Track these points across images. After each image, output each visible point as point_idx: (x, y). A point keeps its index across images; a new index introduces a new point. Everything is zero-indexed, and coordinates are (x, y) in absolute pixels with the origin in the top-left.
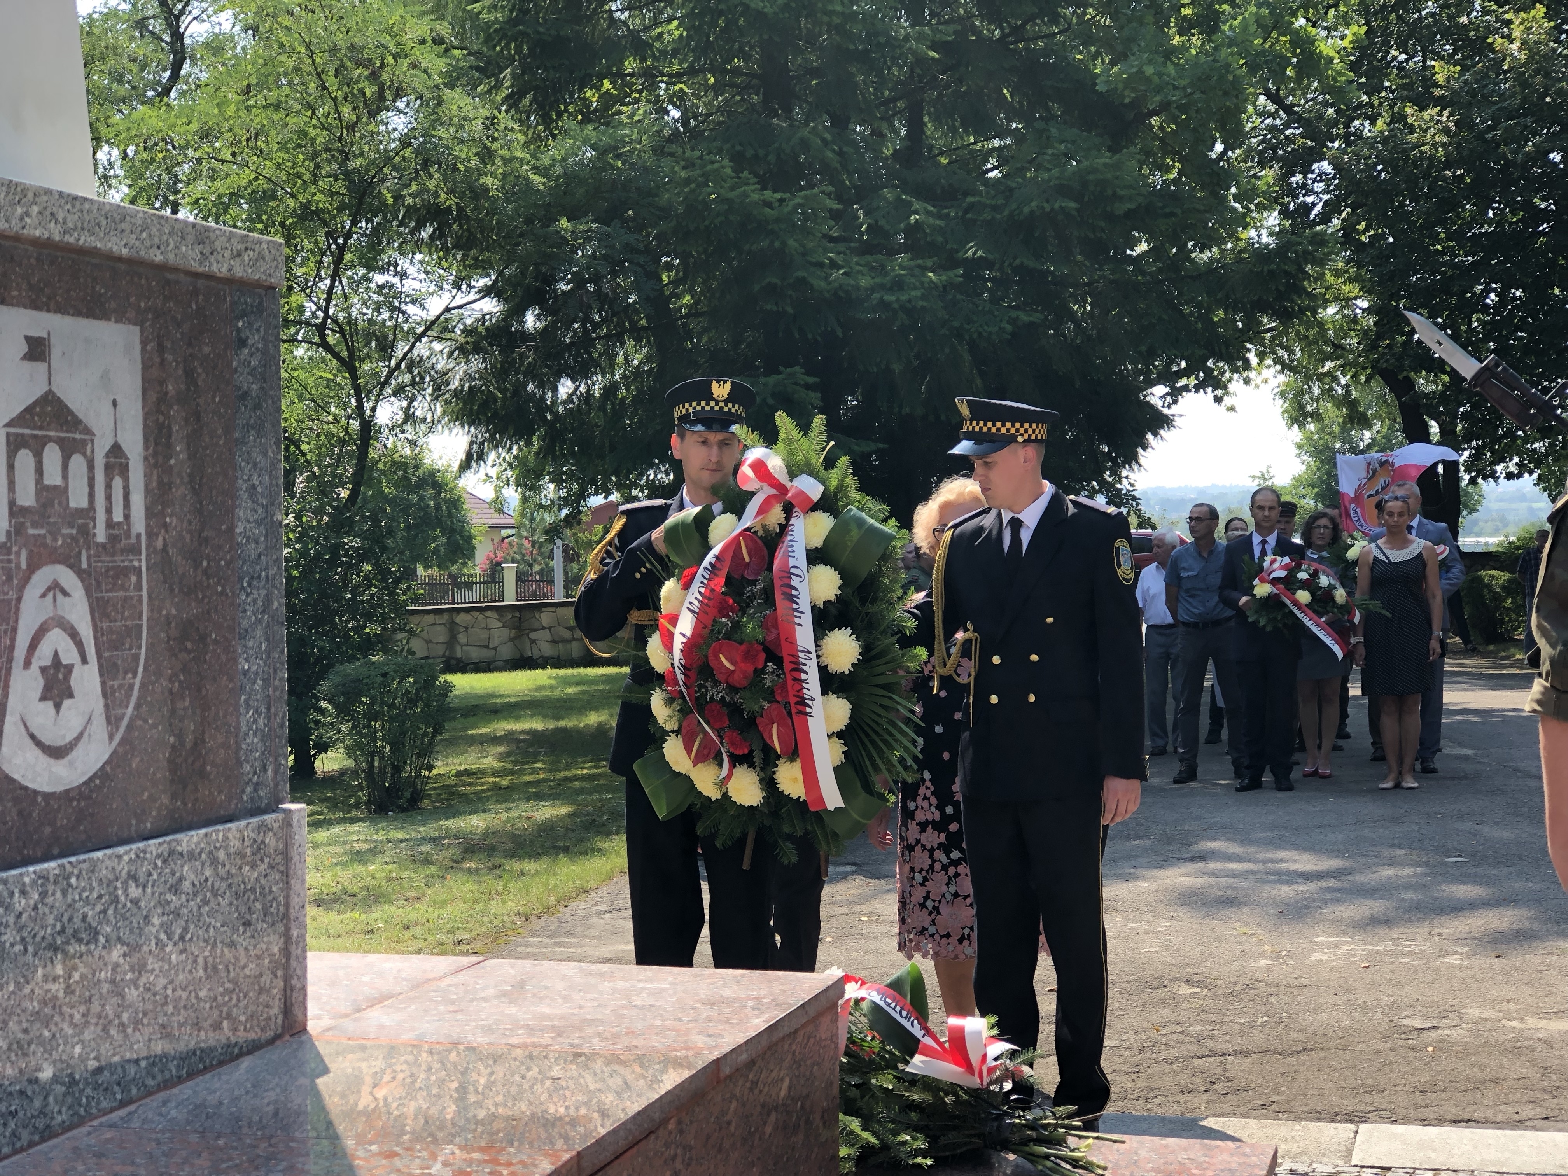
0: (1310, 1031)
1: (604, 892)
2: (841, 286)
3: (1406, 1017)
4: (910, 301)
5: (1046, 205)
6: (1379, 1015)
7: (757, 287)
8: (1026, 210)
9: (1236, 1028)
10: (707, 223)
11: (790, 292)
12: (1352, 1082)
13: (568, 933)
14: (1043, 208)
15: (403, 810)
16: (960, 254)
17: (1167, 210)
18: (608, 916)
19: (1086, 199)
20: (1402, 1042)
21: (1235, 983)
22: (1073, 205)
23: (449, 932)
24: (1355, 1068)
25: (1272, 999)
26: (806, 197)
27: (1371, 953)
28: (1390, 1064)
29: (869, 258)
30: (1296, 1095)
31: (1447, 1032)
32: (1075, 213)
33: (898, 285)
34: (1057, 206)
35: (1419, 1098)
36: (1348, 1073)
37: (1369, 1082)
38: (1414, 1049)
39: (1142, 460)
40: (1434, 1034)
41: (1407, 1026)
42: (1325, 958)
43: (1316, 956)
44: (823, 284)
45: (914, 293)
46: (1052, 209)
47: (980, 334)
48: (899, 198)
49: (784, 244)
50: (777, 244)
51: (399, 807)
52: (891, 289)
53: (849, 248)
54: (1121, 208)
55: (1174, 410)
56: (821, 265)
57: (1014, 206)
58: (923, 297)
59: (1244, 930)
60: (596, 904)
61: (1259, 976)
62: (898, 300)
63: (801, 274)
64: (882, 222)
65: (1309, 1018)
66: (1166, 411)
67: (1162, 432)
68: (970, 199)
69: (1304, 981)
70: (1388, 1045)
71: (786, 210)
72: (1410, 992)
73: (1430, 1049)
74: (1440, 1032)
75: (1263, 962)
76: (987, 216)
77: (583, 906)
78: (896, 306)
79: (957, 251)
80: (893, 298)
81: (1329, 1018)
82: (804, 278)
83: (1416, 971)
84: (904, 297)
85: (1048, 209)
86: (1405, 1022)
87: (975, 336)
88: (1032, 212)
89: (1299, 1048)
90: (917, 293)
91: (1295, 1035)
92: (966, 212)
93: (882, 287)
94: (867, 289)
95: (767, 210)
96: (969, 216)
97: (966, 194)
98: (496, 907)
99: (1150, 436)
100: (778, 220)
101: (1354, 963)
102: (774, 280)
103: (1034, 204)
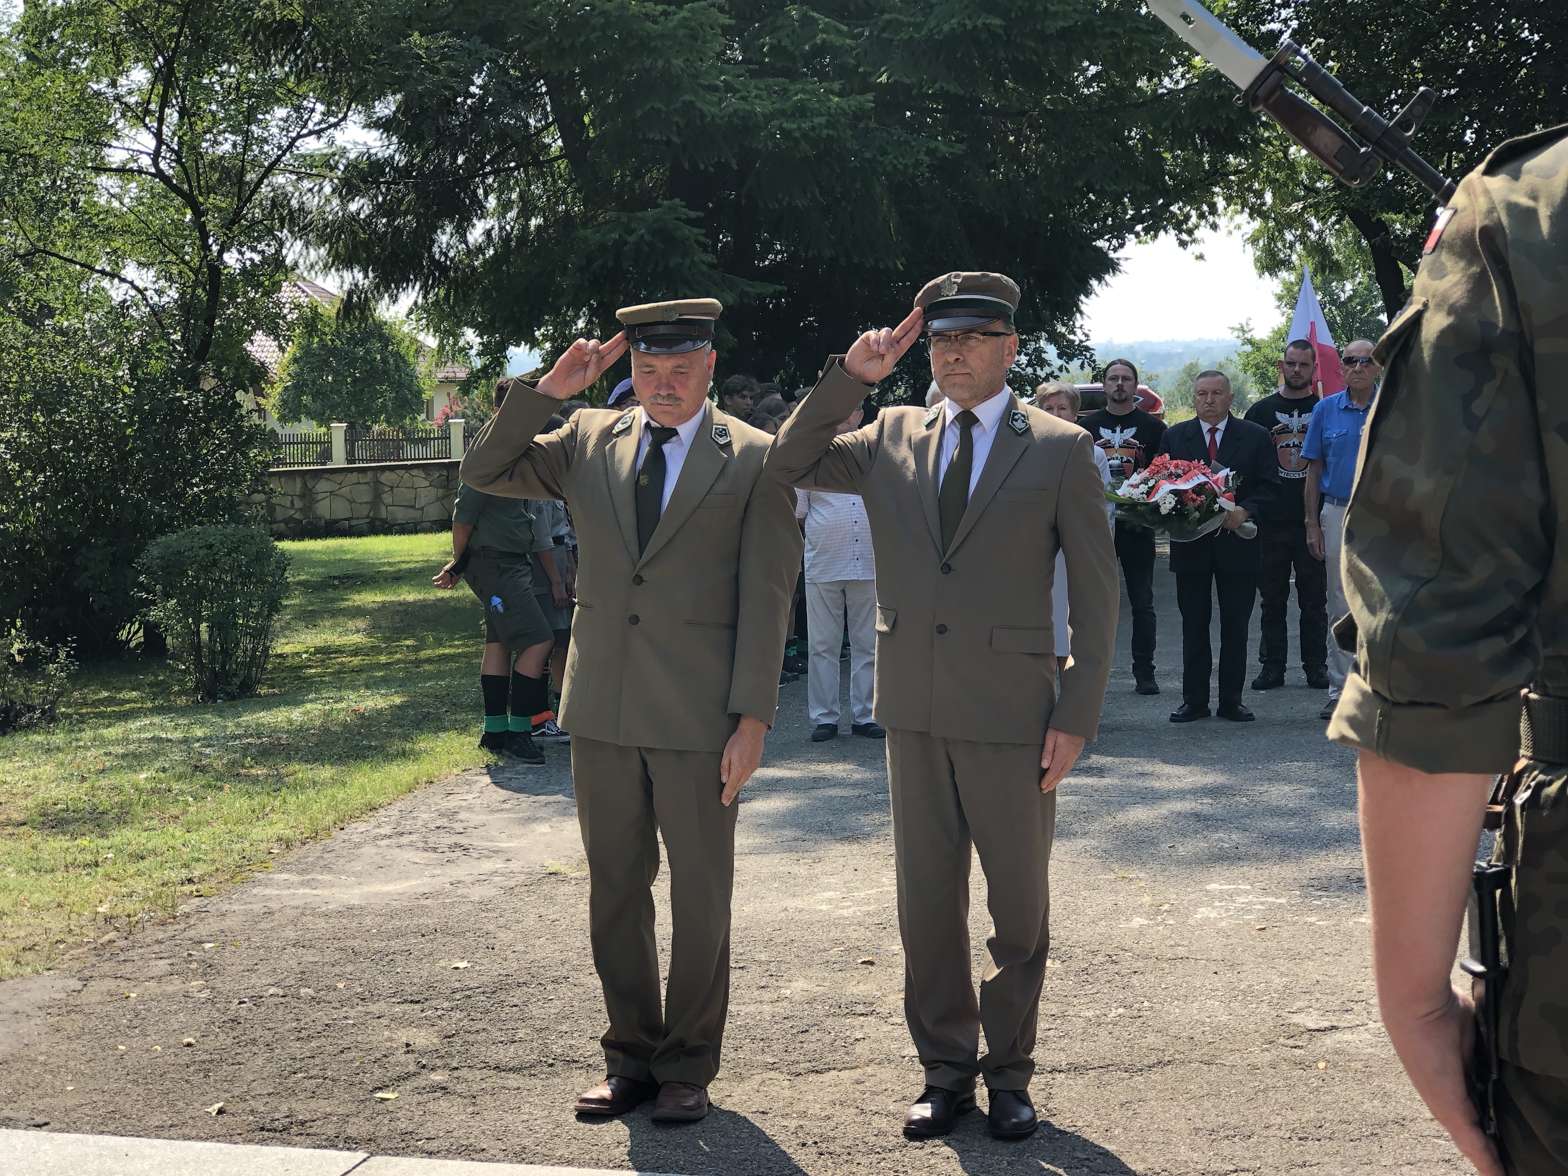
0: (1171, 1032)
1: (394, 811)
2: (735, 111)
3: (1300, 1011)
4: (813, 129)
5: (967, 22)
6: (1264, 1007)
7: (639, 113)
8: (946, 28)
9: (1080, 1023)
10: (582, 39)
11: (676, 119)
12: (1212, 1120)
13: (327, 868)
14: (965, 25)
15: (232, 697)
16: (872, 79)
17: (1107, 29)
18: (386, 842)
19: (1013, 15)
20: (1287, 1053)
21: (1095, 953)
22: (998, 21)
23: (186, 866)
24: (1218, 1095)
25: (1135, 980)
26: (692, 11)
27: (1270, 908)
28: (1264, 1091)
29: (770, 81)
30: (1133, 1143)
31: (1348, 1036)
32: (1001, 31)
33: (801, 111)
34: (979, 23)
35: (1295, 1149)
36: (1207, 1104)
37: (1234, 1120)
38: (1299, 1064)
39: (1083, 307)
40: (1329, 1041)
41: (1297, 1025)
42: (1213, 915)
43: (1203, 912)
44: (714, 110)
45: (817, 120)
46: (975, 27)
47: (895, 166)
48: (804, 17)
49: (668, 61)
50: (660, 63)
51: (228, 694)
52: (793, 115)
53: (749, 71)
54: (1054, 26)
55: (1120, 254)
56: (714, 89)
57: (932, 23)
58: (829, 125)
59: (1121, 874)
60: (379, 826)
61: (1128, 943)
62: (799, 128)
63: (687, 97)
64: (786, 42)
65: (1175, 1010)
66: (1112, 255)
67: (1107, 277)
68: (886, 16)
69: (1181, 951)
70: (1268, 1057)
71: (670, 25)
72: (1311, 970)
73: (1322, 1065)
74: (1337, 1036)
75: (1138, 921)
76: (904, 36)
77: (362, 827)
78: (797, 134)
79: (871, 75)
80: (795, 126)
81: (1200, 1010)
82: (691, 102)
83: (1323, 935)
84: (806, 125)
85: (969, 27)
86: (1296, 1019)
87: (889, 168)
88: (952, 30)
89: (1153, 1059)
90: (822, 120)
91: (1151, 1038)
92: (883, 30)
93: (783, 113)
94: (764, 115)
95: (649, 24)
96: (885, 35)
97: (882, 12)
98: (258, 832)
99: (1094, 283)
100: (662, 36)
101: (1248, 923)
102: (658, 105)
103: (953, 21)
